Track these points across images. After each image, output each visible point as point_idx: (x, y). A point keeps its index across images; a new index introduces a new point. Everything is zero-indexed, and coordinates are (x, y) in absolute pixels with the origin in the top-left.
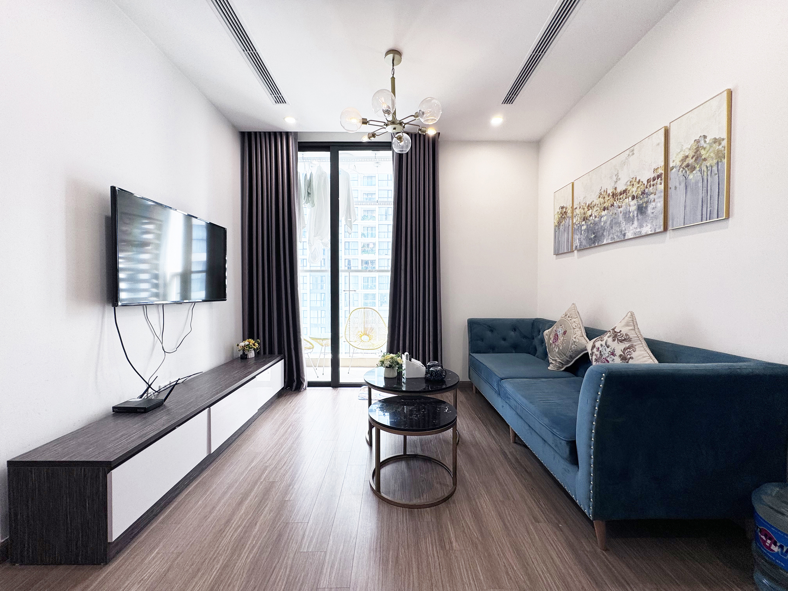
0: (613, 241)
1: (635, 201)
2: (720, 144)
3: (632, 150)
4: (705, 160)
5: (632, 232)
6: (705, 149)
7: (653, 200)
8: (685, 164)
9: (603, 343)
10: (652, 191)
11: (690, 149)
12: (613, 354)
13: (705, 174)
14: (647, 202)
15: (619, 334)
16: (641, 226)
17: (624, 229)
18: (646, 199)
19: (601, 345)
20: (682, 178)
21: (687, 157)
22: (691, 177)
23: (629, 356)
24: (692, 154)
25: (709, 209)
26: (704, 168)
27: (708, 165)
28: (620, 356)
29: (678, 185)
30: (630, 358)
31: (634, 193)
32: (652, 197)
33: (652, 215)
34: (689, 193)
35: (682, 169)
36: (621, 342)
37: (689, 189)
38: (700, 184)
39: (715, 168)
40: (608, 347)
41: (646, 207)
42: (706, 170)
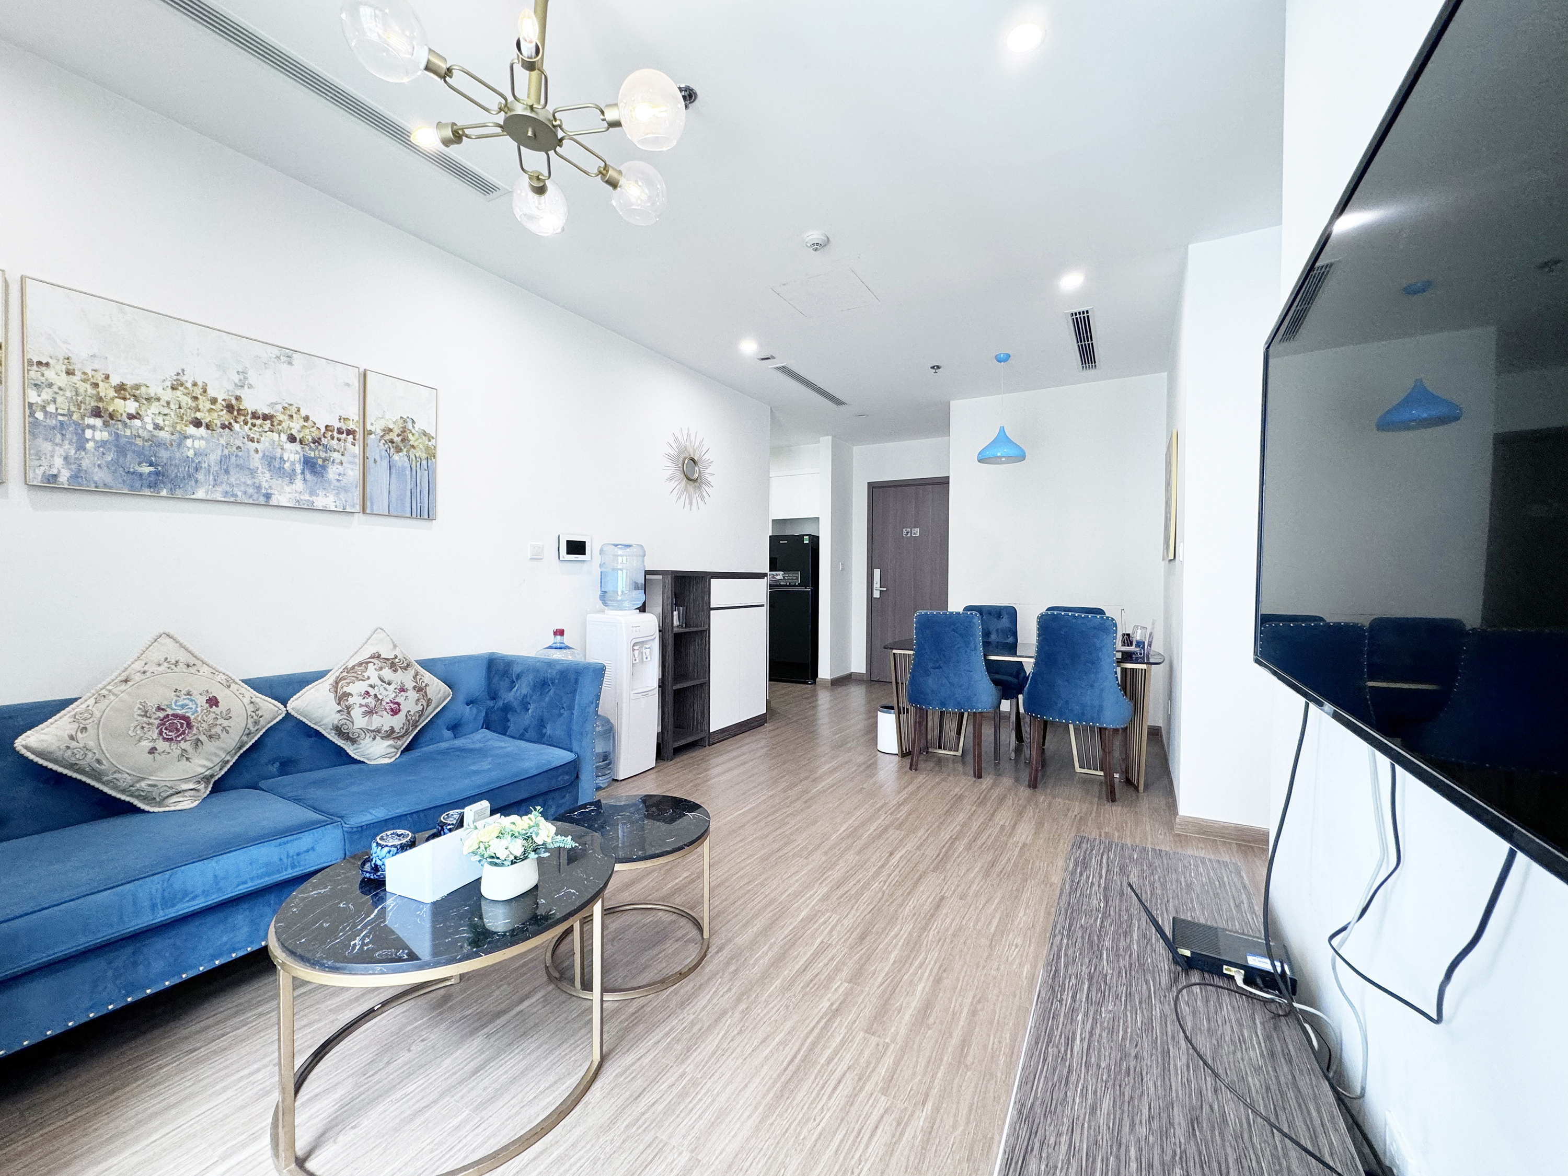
0: (232, 499)
1: (296, 446)
2: (430, 441)
3: (288, 355)
4: (413, 447)
5: (288, 496)
6: (413, 435)
7: (337, 461)
8: (387, 437)
9: (374, 680)
10: (335, 447)
11: (394, 423)
12: (403, 690)
13: (414, 463)
14: (325, 460)
15: (397, 660)
16: (312, 493)
17: (264, 484)
18: (323, 455)
19: (372, 686)
20: (384, 453)
21: (391, 430)
22: (396, 457)
23: (424, 685)
24: (397, 430)
25: (419, 505)
26: (412, 456)
27: (417, 455)
28: (414, 688)
29: (378, 459)
30: (426, 685)
31: (294, 432)
32: (336, 455)
33: (337, 484)
34: (393, 476)
35: (383, 441)
36: (406, 670)
37: (393, 471)
38: (408, 472)
39: (424, 462)
40: (389, 684)
41: (324, 467)
42: (414, 458)
